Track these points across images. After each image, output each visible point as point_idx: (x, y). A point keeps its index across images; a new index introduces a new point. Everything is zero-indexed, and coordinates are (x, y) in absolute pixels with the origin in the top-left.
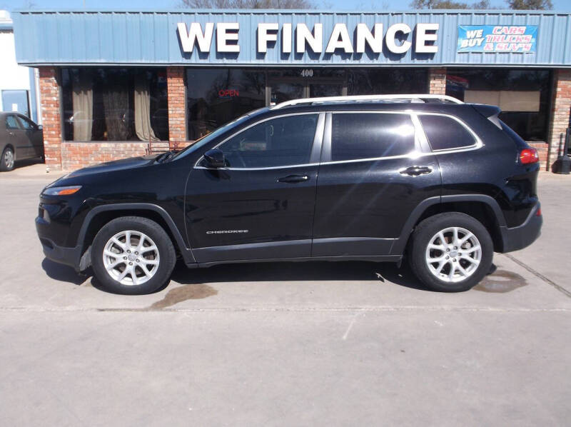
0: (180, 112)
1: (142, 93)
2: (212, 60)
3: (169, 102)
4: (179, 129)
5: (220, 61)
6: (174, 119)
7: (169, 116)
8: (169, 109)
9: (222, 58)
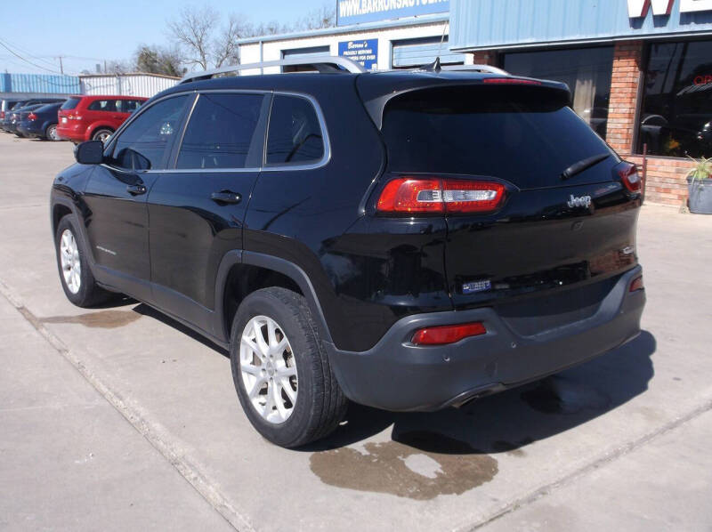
0: (624, 110)
1: (586, 82)
2: (674, 28)
3: (612, 95)
4: (619, 136)
5: (686, 28)
6: (615, 120)
7: (609, 116)
8: (611, 106)
9: (688, 23)
